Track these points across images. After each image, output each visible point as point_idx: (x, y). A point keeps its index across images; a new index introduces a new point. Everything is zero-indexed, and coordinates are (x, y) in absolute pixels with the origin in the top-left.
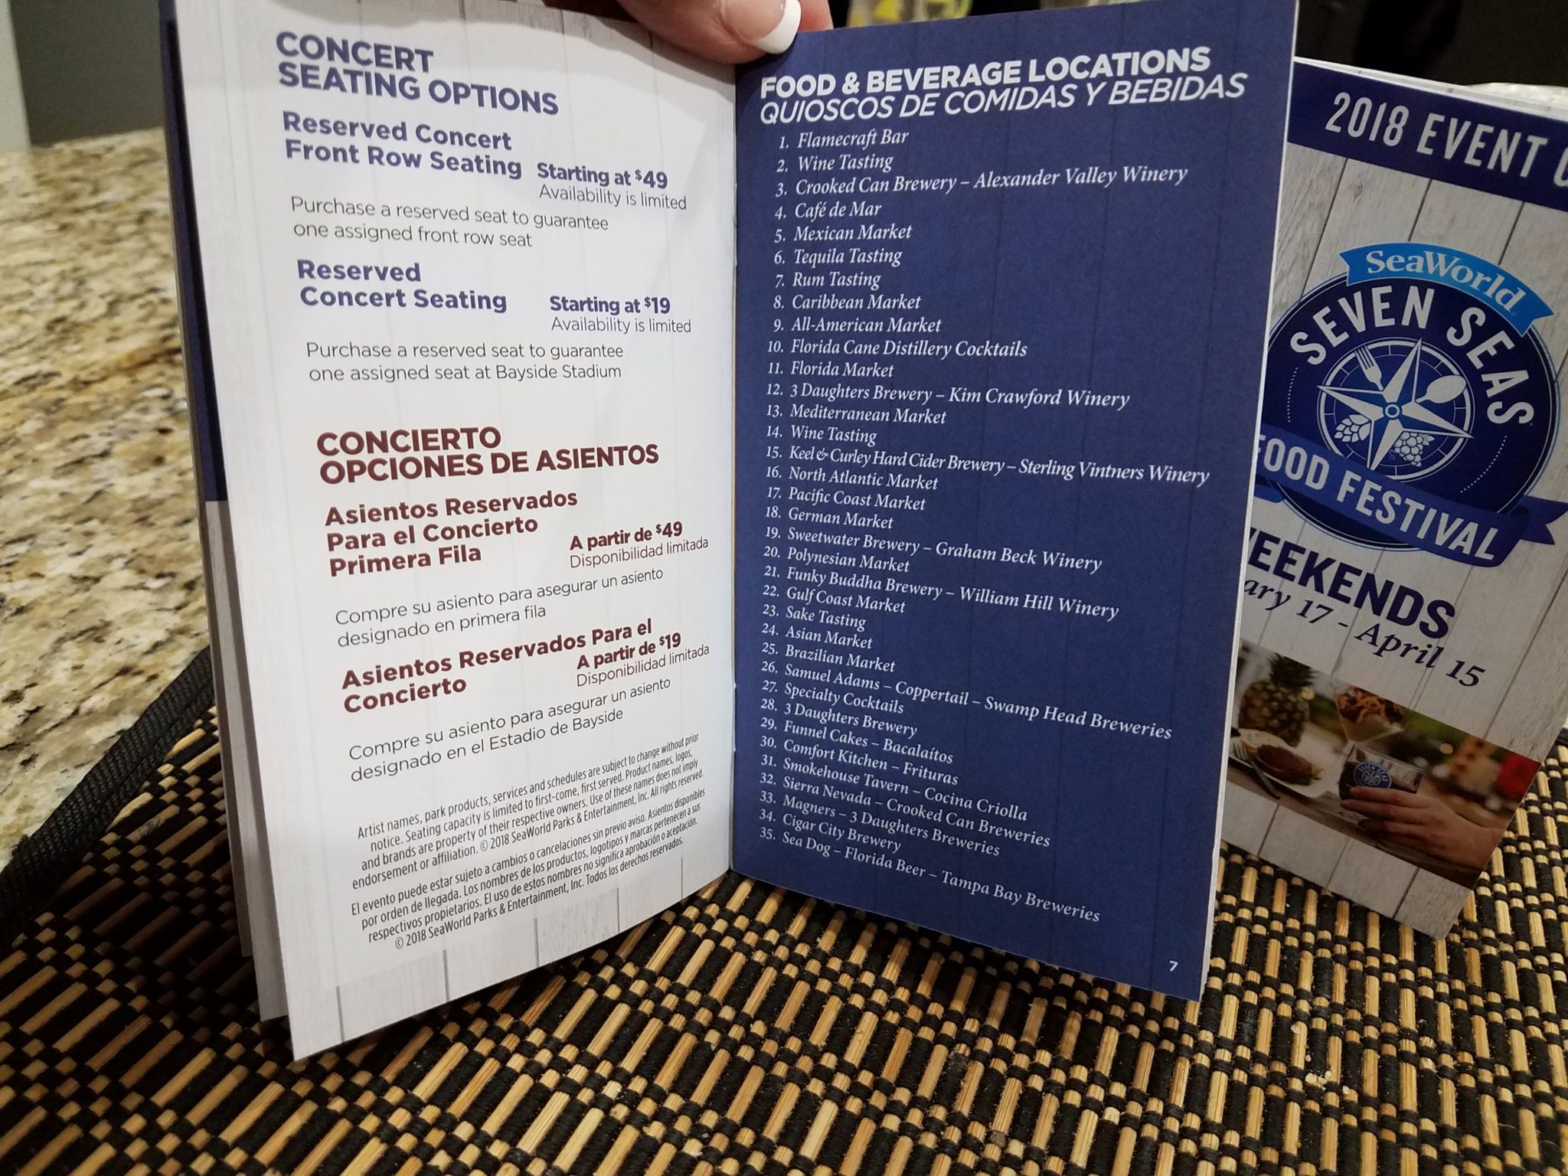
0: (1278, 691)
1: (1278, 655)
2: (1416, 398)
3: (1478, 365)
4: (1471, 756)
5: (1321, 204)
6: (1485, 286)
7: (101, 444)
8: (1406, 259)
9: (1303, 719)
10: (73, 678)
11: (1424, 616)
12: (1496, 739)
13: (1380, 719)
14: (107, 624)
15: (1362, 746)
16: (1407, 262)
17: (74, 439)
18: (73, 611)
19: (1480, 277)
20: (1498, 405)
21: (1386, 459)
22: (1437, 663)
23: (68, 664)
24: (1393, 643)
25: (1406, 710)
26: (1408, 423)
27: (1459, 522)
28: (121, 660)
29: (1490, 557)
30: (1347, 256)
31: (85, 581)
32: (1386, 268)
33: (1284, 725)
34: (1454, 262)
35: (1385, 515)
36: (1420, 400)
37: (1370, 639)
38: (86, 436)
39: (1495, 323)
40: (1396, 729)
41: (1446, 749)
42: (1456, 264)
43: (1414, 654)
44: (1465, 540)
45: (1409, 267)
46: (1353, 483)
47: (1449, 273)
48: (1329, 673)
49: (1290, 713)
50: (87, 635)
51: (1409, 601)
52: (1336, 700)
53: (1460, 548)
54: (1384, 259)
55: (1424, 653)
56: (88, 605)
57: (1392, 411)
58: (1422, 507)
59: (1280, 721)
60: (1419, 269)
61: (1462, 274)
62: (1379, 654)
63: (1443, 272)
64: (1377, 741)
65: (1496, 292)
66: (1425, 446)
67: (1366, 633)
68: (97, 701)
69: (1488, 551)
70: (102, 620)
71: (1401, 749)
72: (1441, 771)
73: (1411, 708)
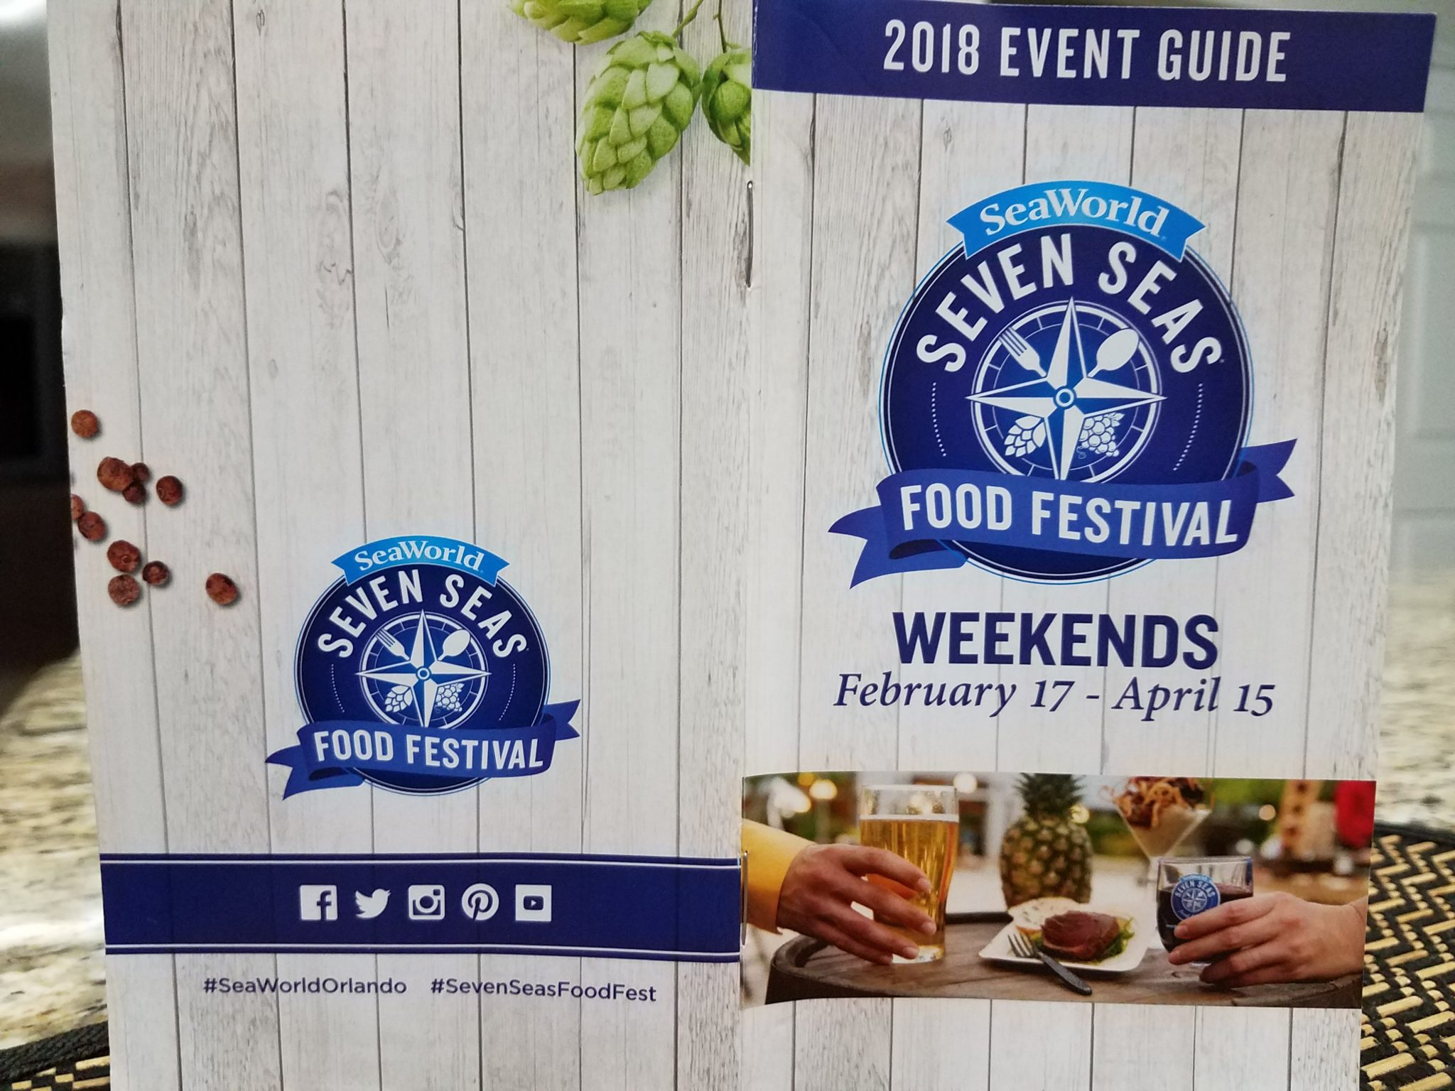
0: (1042, 827)
1: (1026, 775)
2: (1088, 371)
4: (1298, 810)
5: (906, 166)
6: (1123, 214)
8: (1027, 206)
9: (1085, 855)
11: (1185, 644)
12: (1319, 773)
13: (1179, 809)
15: (1169, 858)
16: (1030, 210)
19: (1115, 205)
20: (1180, 350)
21: (1075, 461)
22: (1219, 700)
24: (1160, 696)
25: (1206, 782)
29: (1233, 538)
30: (955, 221)
32: (1007, 223)
33: (1063, 874)
34: (1082, 195)
35: (1097, 531)
36: (1094, 372)
37: (1131, 702)
39: (1148, 255)
40: (1202, 813)
41: (1266, 813)
42: (1085, 197)
43: (1190, 700)
44: (1199, 527)
45: (1033, 216)
46: (1045, 505)
48: (1097, 772)
49: (1067, 855)
51: (1161, 632)
52: (1117, 808)
53: (1197, 540)
54: (1002, 213)
55: (1201, 692)
57: (1065, 398)
59: (1058, 872)
60: (1045, 215)
61: (1094, 207)
62: (1148, 718)
64: (1185, 842)
65: (1137, 218)
66: (1116, 429)
67: (1124, 697)
69: (1229, 532)
71: (1216, 840)
72: (1272, 848)
73: (1210, 776)
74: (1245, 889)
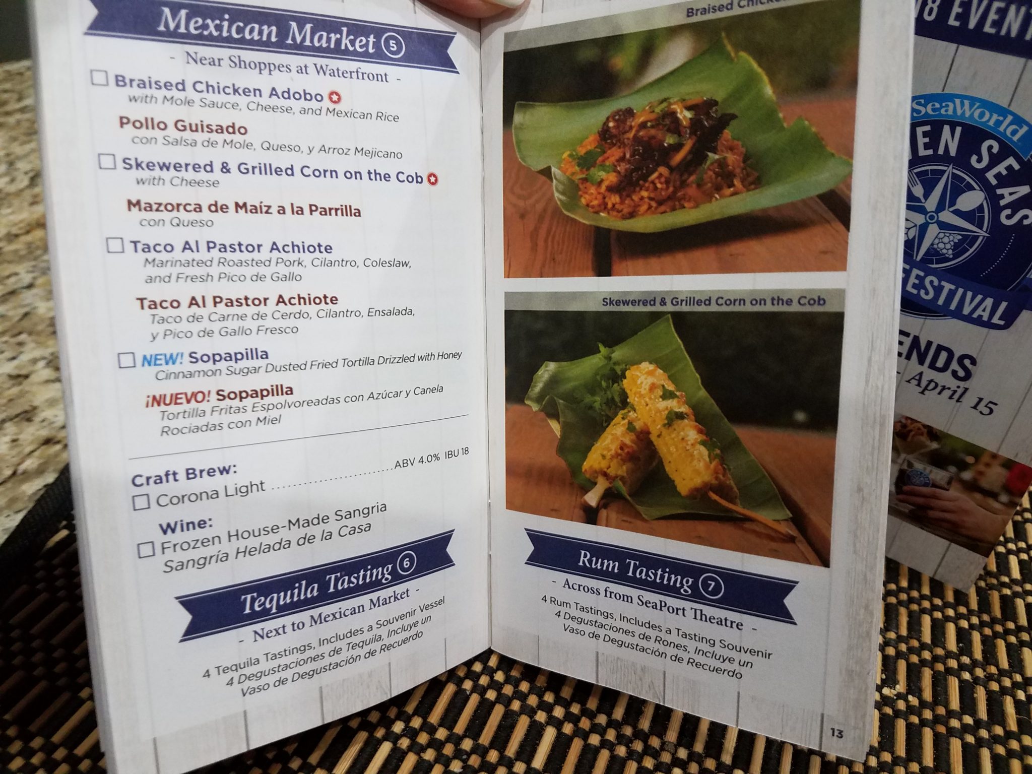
2: (949, 207)
3: (994, 182)
4: (988, 465)
7: (27, 279)
8: (941, 105)
10: (12, 448)
11: (954, 366)
12: (1006, 453)
13: (924, 439)
14: (35, 408)
15: (910, 457)
16: (942, 107)
17: (9, 277)
18: (11, 400)
19: (995, 117)
20: (1008, 212)
21: (927, 253)
22: (963, 399)
23: (7, 439)
24: (932, 385)
25: (942, 433)
26: (943, 226)
27: (980, 297)
28: (45, 433)
29: (1002, 323)
31: (19, 378)
32: (926, 112)
34: (976, 106)
35: (927, 293)
36: (951, 209)
37: (916, 382)
38: (16, 274)
39: (1006, 151)
40: (935, 445)
41: (970, 460)
42: (978, 108)
44: (984, 310)
45: (943, 111)
47: (973, 113)
50: (22, 416)
51: (944, 355)
53: (980, 316)
54: (925, 106)
55: (955, 392)
56: (22, 394)
57: (932, 218)
58: (953, 287)
60: (950, 112)
61: (982, 115)
62: (922, 393)
63: (967, 114)
64: (922, 454)
65: (1006, 128)
66: (955, 243)
67: (913, 378)
68: (30, 464)
69: (1000, 319)
70: (31, 406)
71: (938, 460)
72: (967, 475)
73: (945, 431)
74: (946, 486)
